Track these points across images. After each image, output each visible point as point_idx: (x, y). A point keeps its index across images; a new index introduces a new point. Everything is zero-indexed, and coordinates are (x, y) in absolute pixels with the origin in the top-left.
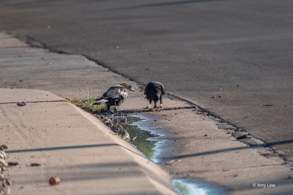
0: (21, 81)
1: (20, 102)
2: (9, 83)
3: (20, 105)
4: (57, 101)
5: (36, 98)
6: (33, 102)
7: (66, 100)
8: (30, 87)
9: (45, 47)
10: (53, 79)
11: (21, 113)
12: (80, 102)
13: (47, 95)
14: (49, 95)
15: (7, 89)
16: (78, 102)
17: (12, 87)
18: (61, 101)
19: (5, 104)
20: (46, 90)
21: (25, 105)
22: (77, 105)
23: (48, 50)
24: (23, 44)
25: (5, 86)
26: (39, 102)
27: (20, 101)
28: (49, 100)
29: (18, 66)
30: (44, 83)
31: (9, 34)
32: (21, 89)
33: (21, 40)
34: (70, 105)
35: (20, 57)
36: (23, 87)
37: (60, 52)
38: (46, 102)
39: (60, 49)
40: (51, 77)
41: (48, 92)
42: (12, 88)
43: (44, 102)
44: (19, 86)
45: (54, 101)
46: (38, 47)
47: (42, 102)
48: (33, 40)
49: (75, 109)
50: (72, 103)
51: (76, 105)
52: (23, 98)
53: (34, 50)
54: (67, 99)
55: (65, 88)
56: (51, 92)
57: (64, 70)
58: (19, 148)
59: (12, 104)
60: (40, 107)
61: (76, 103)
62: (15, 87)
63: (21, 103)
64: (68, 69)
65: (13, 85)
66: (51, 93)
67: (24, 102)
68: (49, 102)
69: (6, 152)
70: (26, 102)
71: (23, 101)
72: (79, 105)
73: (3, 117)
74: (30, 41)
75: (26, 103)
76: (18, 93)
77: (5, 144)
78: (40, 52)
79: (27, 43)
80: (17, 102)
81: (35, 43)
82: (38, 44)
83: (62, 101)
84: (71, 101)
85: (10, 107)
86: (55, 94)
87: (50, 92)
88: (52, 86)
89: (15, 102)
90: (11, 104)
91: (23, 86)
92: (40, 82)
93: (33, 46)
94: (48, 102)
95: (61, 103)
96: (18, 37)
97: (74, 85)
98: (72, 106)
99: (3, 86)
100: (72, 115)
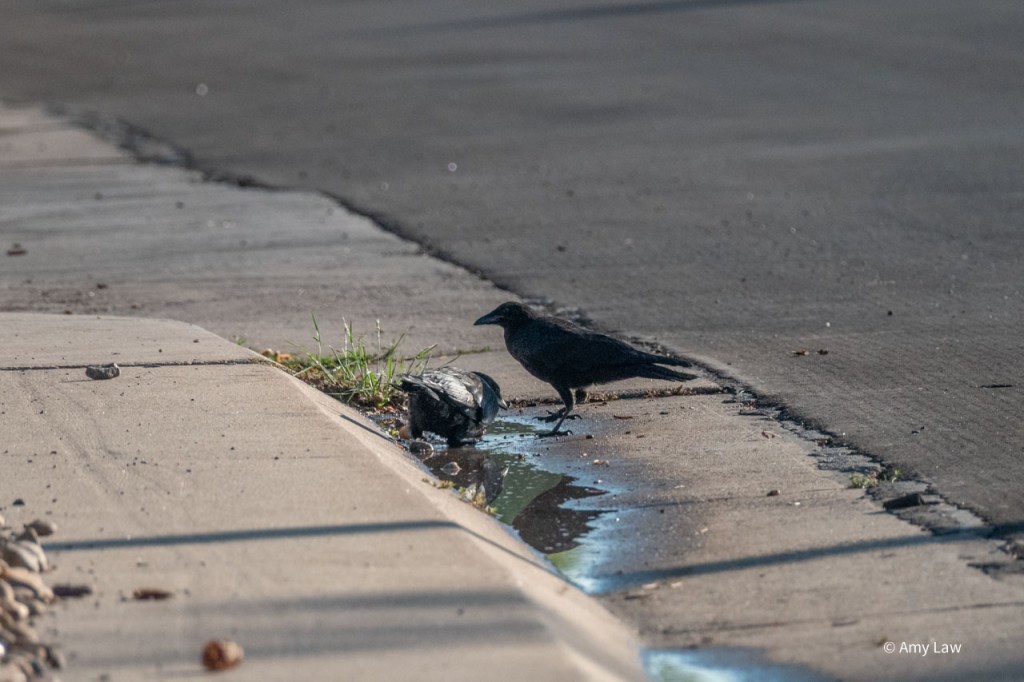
0: (100, 287)
1: (98, 366)
2: (56, 294)
3: (97, 374)
4: (231, 362)
5: (158, 350)
6: (146, 366)
7: (266, 358)
8: (134, 309)
9: (189, 162)
10: (215, 280)
11: (100, 403)
12: (315, 368)
13: (196, 341)
14: (203, 339)
15: (48, 316)
16: (309, 365)
17: (70, 309)
18: (247, 363)
19: (43, 371)
20: (190, 321)
21: (117, 374)
22: (305, 379)
23: (197, 175)
24: (108, 150)
25: (44, 305)
26: (168, 364)
27: (98, 360)
28: (203, 358)
29: (90, 232)
30: (183, 296)
31: (57, 112)
32: (102, 317)
33: (103, 137)
34: (281, 377)
35: (98, 197)
36: (109, 307)
37: (245, 183)
38: (193, 364)
39: (241, 171)
40: (209, 274)
41: (197, 330)
42: (68, 313)
43: (186, 364)
44: (93, 305)
45: (222, 363)
46: (162, 162)
47: (176, 364)
48: (146, 135)
49: (297, 390)
50: (287, 371)
51: (300, 378)
52: (110, 351)
53: (147, 174)
54: (266, 354)
55: (259, 313)
56: (212, 330)
57: (256, 247)
58: (92, 534)
59: (69, 370)
60: (171, 384)
61: (299, 370)
62: (80, 307)
63: (103, 370)
64: (272, 246)
65: (72, 302)
66: (209, 332)
67: (112, 365)
68: (205, 363)
69: (46, 548)
70: (120, 365)
71: (107, 362)
72: (310, 377)
73: (37, 419)
74: (136, 142)
75: (121, 370)
76: (89, 330)
77: (44, 519)
78: (170, 181)
79: (124, 146)
80: (86, 362)
81: (149, 148)
82: (165, 151)
83: (252, 362)
84: (283, 363)
85: (63, 381)
86: (223, 335)
87: (206, 329)
88: (213, 304)
89: (81, 363)
90: (63, 371)
91: (107, 303)
92: (172, 292)
93: (143, 160)
94: (199, 364)
95: (248, 368)
96: (89, 124)
97: (293, 304)
98: (287, 380)
99: (36, 306)
100: (287, 414)
